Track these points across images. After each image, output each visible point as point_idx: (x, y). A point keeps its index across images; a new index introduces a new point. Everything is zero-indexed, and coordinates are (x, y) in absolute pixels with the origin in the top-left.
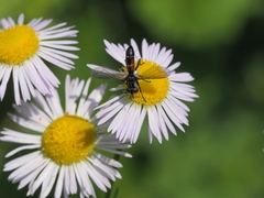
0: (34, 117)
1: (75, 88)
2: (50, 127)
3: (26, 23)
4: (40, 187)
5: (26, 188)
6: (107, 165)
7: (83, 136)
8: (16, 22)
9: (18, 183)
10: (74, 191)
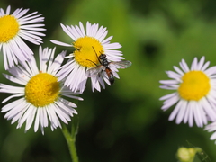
0: (20, 75)
1: (46, 54)
2: (29, 82)
3: (11, 13)
4: (25, 122)
5: (17, 123)
6: (67, 106)
7: (51, 87)
8: (5, 12)
9: (11, 120)
10: (46, 125)
